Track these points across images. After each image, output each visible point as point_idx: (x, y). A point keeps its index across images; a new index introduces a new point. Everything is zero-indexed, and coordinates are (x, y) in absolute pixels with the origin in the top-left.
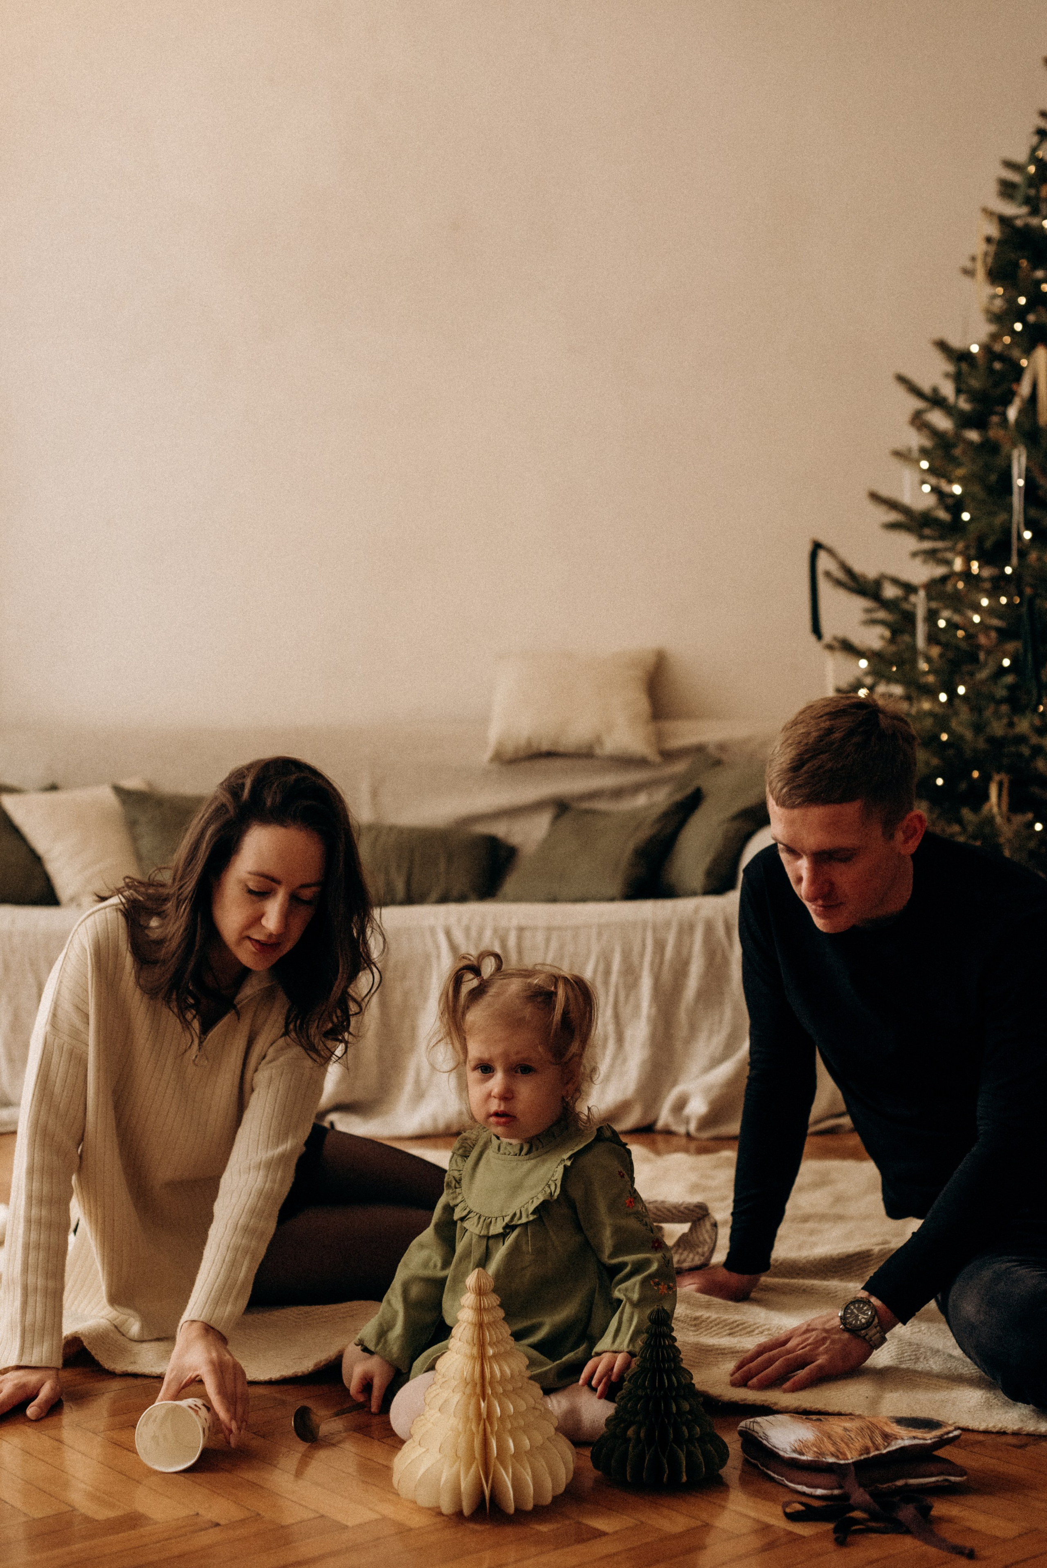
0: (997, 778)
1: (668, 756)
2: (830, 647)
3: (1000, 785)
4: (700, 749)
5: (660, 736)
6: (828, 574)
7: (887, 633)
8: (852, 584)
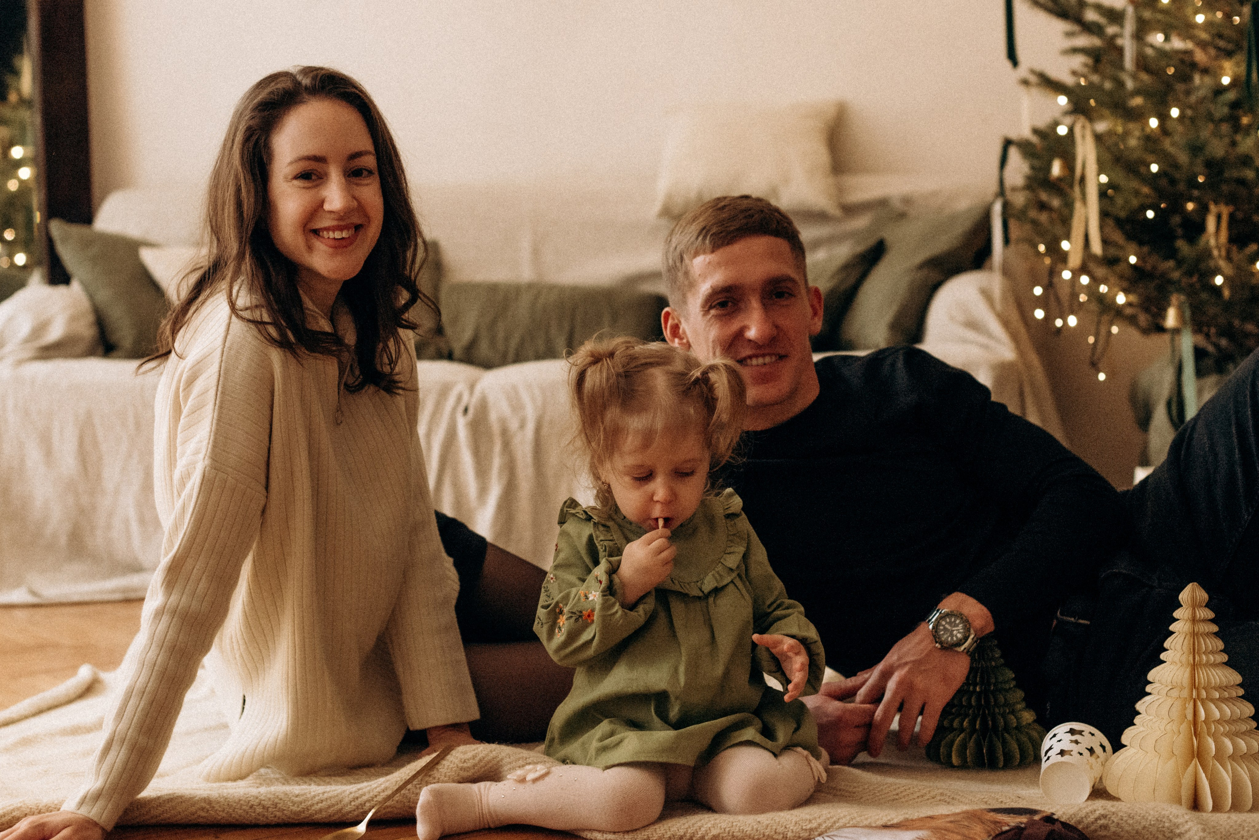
0: (1215, 209)
1: (850, 210)
2: (1025, 82)
3: (1219, 217)
4: (883, 203)
5: (841, 190)
7: (1090, 61)
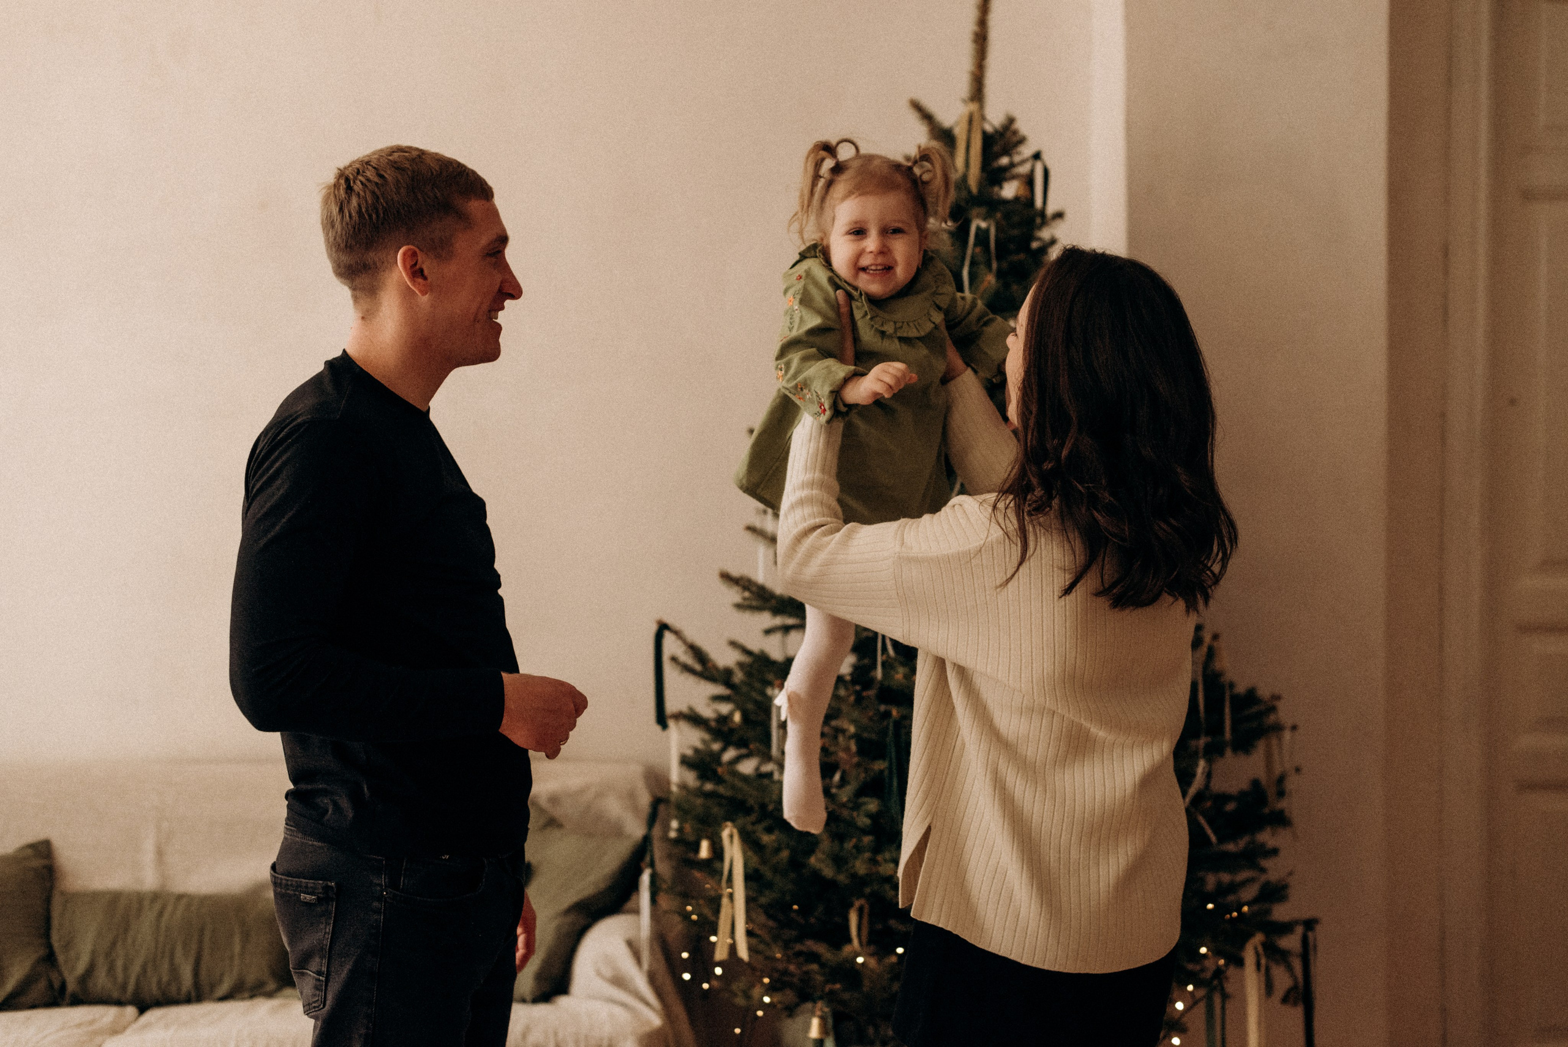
0: (857, 903)
2: (674, 717)
3: (860, 911)
6: (674, 659)
8: (698, 667)
